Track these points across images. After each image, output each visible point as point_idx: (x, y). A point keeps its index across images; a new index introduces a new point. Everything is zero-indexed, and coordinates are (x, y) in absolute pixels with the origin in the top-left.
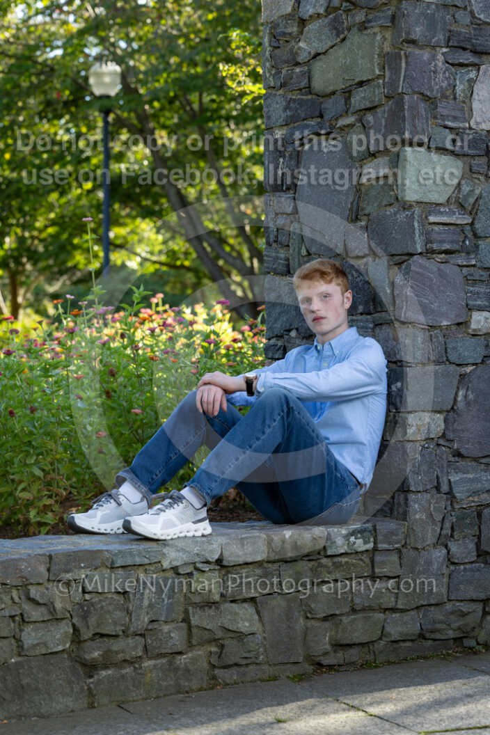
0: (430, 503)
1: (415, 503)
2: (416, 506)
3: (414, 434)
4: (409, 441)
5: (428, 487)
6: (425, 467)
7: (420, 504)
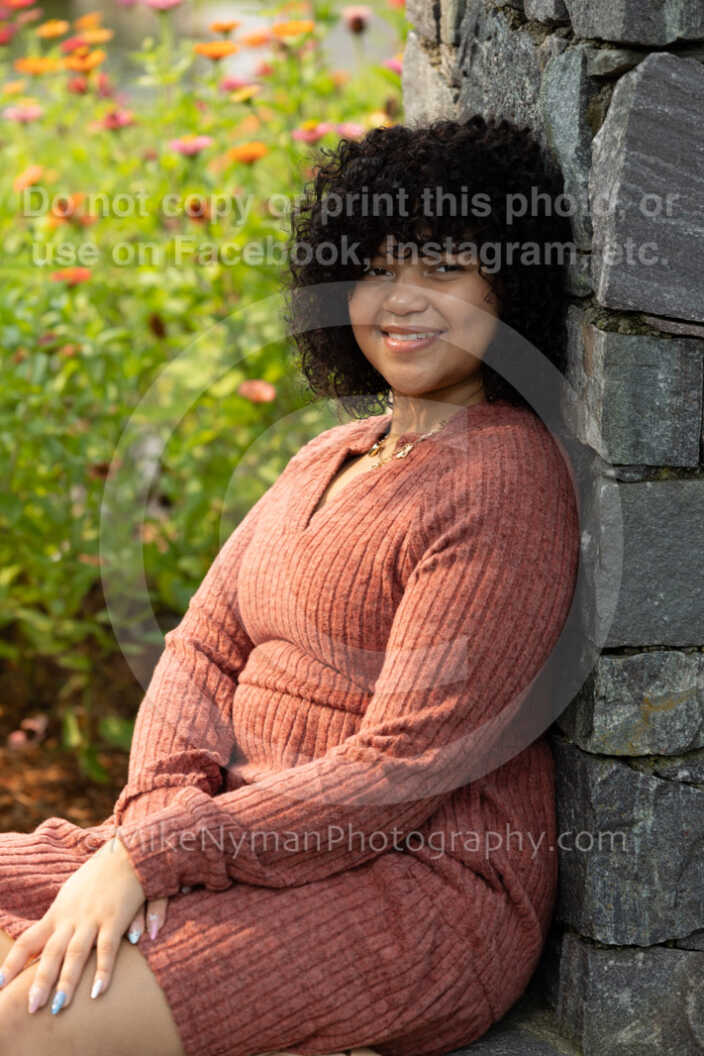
0: (685, 989)
1: (619, 986)
2: (625, 997)
3: (625, 732)
4: (603, 757)
5: (680, 931)
6: (670, 857)
7: (639, 991)
